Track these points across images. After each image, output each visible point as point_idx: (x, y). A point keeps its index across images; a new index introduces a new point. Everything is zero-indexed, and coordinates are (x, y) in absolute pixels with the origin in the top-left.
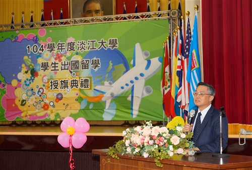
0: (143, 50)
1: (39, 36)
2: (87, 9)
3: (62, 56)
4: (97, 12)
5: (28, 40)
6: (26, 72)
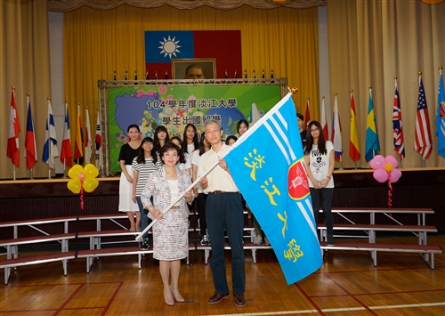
0: (258, 109)
1: (160, 93)
3: (184, 111)
4: (199, 76)
5: (148, 96)
6: (147, 126)
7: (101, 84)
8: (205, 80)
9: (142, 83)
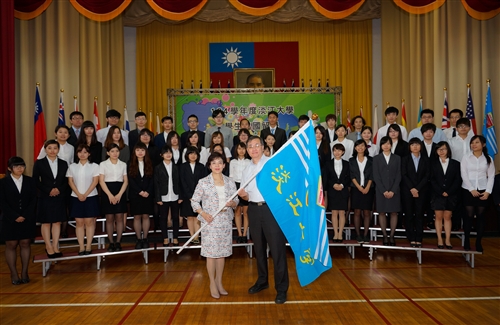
1: (223, 101)
2: (250, 82)
4: (259, 85)
5: (212, 104)
7: (170, 92)
8: (264, 89)
9: (207, 92)
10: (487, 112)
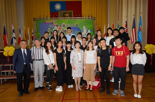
0: (86, 28)
1: (53, 22)
2: (64, 16)
3: (61, 28)
4: (67, 17)
5: (49, 23)
7: (34, 19)
9: (49, 19)
10: (139, 25)
